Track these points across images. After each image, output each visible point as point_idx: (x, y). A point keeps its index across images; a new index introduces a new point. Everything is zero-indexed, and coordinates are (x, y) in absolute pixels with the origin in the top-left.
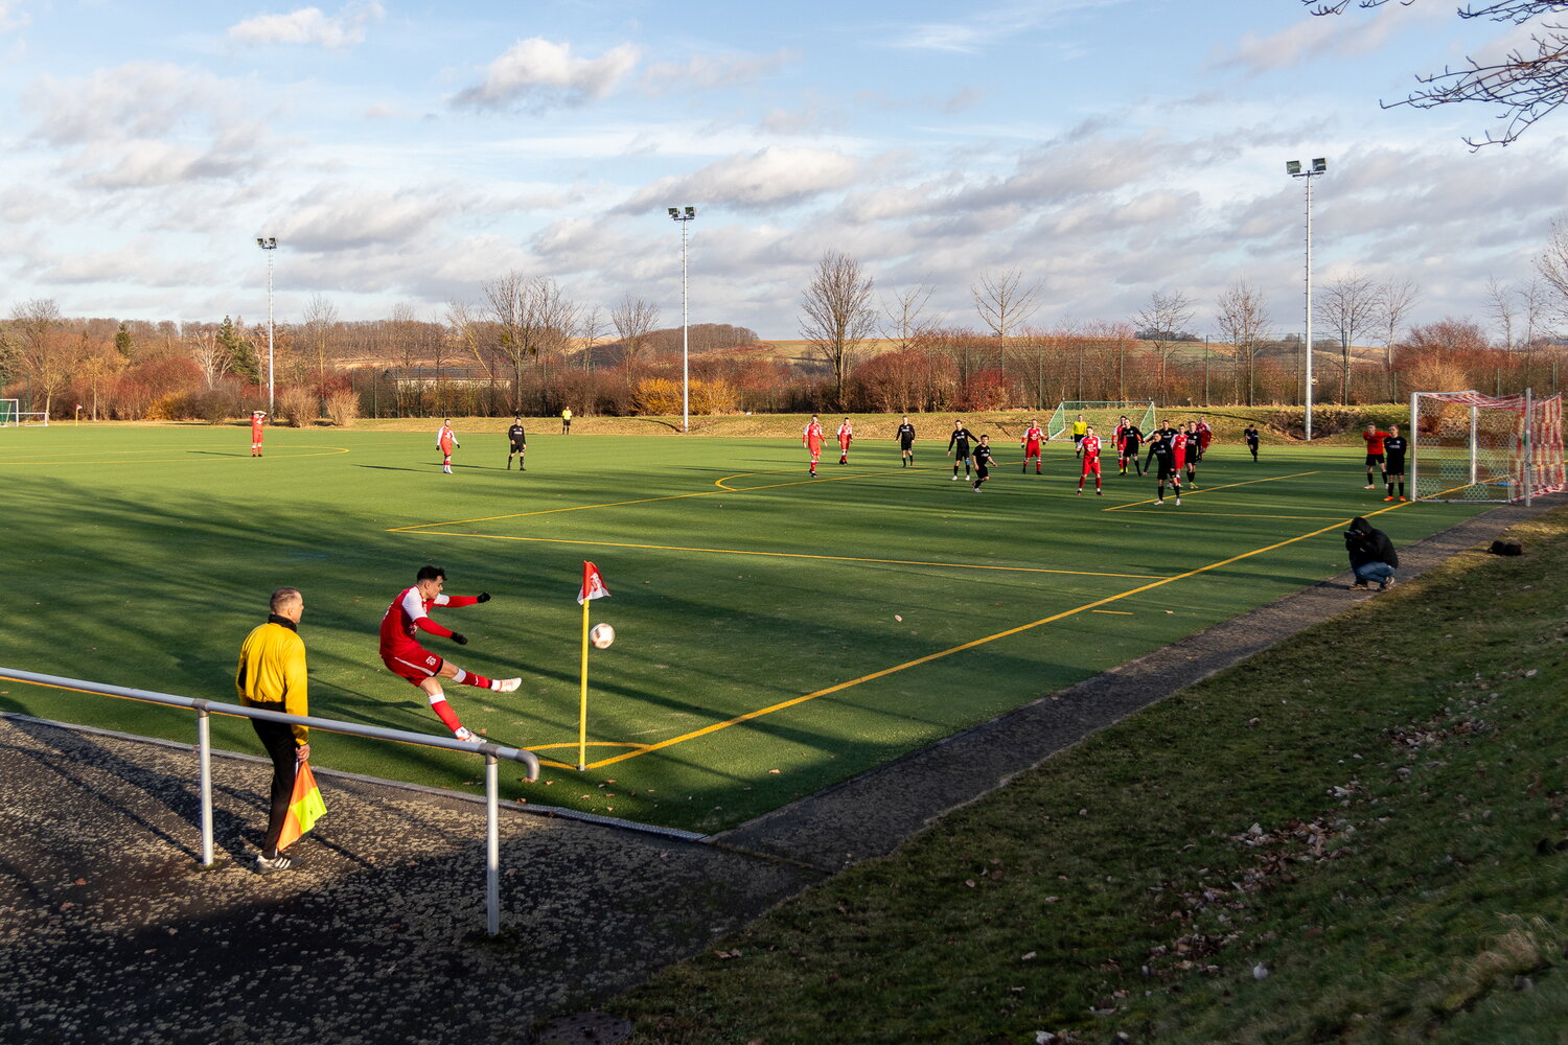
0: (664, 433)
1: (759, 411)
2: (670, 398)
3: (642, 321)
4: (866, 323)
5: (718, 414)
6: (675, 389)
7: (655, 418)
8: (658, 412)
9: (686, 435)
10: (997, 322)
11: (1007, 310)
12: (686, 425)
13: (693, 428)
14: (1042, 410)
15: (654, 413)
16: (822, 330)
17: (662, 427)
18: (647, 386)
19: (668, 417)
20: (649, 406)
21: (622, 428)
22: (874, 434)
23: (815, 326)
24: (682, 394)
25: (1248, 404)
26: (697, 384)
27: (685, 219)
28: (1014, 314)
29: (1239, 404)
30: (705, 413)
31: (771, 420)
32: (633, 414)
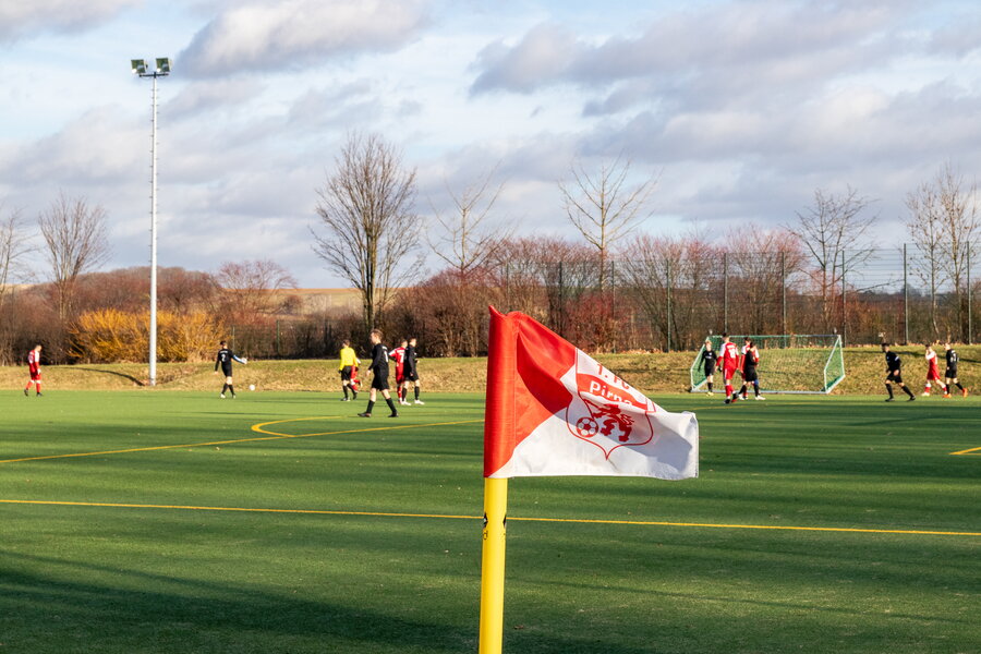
0: (119, 387)
1: (256, 357)
2: (128, 339)
3: (82, 232)
4: (407, 234)
5: (199, 361)
6: (134, 325)
7: (105, 367)
8: (108, 358)
9: (154, 388)
10: (596, 233)
11: (609, 216)
12: (153, 375)
13: (164, 380)
14: (671, 353)
15: (103, 361)
16: (345, 244)
17: (117, 379)
18: (91, 321)
19: (123, 366)
20: (95, 350)
21: (57, 380)
22: (434, 386)
23: (336, 240)
24: (146, 332)
25: (967, 342)
26: (168, 318)
27: (155, 75)
28: (618, 221)
29: (953, 341)
30: (179, 359)
31: (279, 368)
32: (72, 361)
